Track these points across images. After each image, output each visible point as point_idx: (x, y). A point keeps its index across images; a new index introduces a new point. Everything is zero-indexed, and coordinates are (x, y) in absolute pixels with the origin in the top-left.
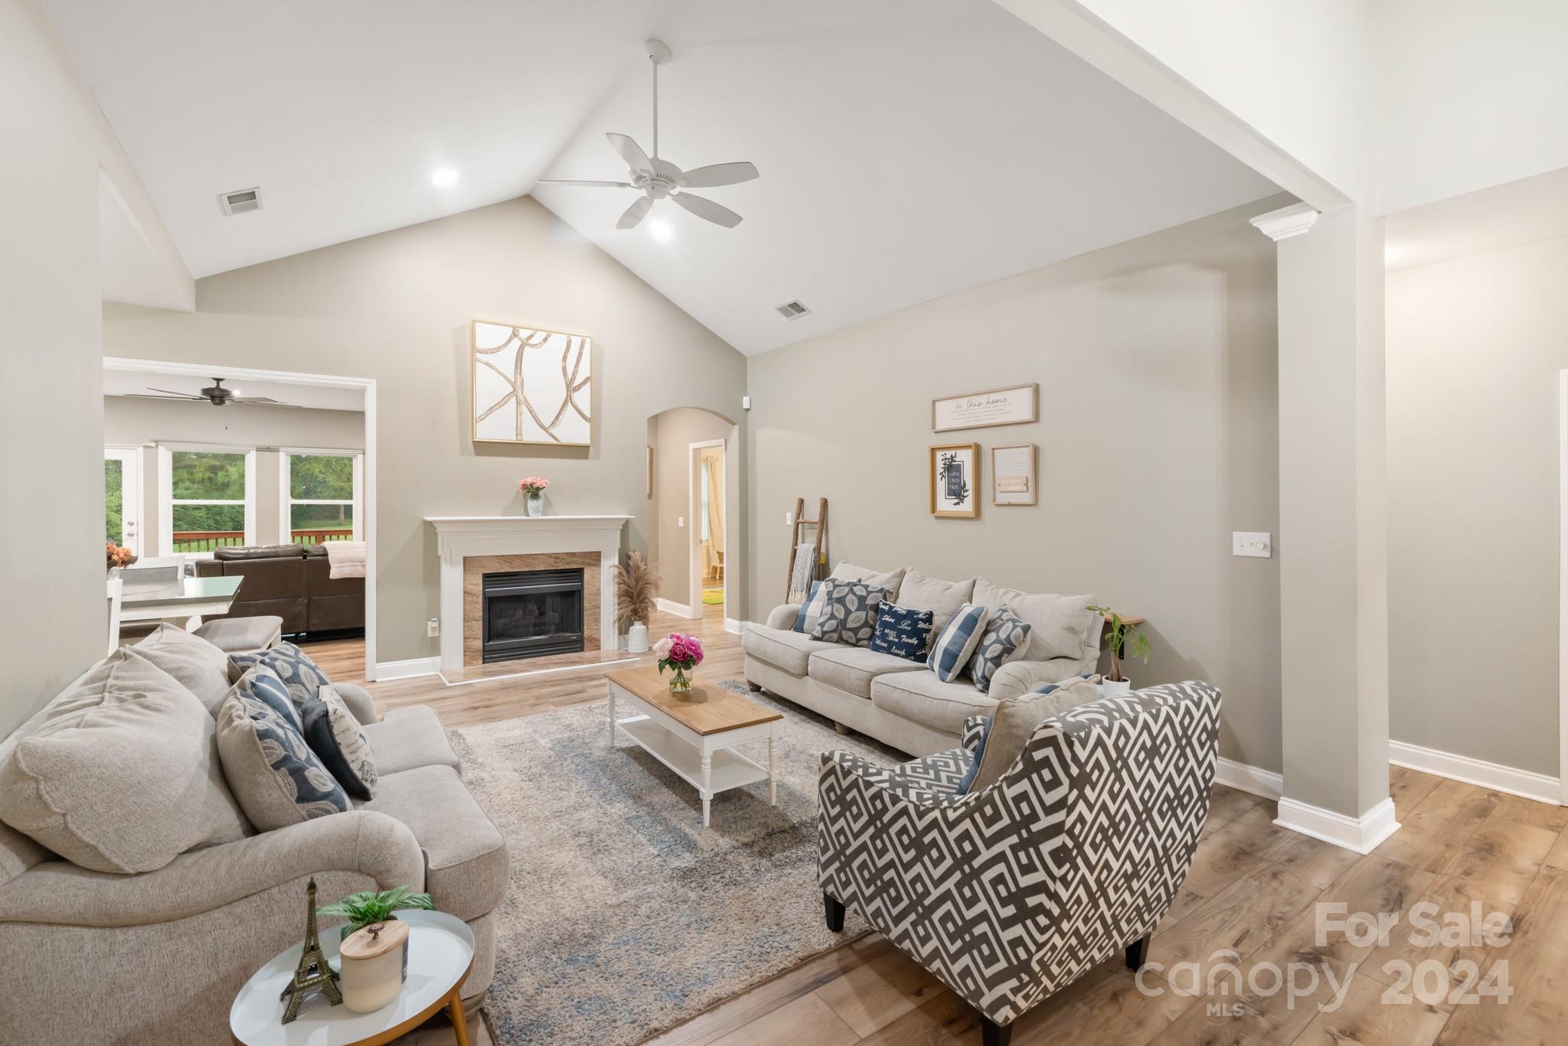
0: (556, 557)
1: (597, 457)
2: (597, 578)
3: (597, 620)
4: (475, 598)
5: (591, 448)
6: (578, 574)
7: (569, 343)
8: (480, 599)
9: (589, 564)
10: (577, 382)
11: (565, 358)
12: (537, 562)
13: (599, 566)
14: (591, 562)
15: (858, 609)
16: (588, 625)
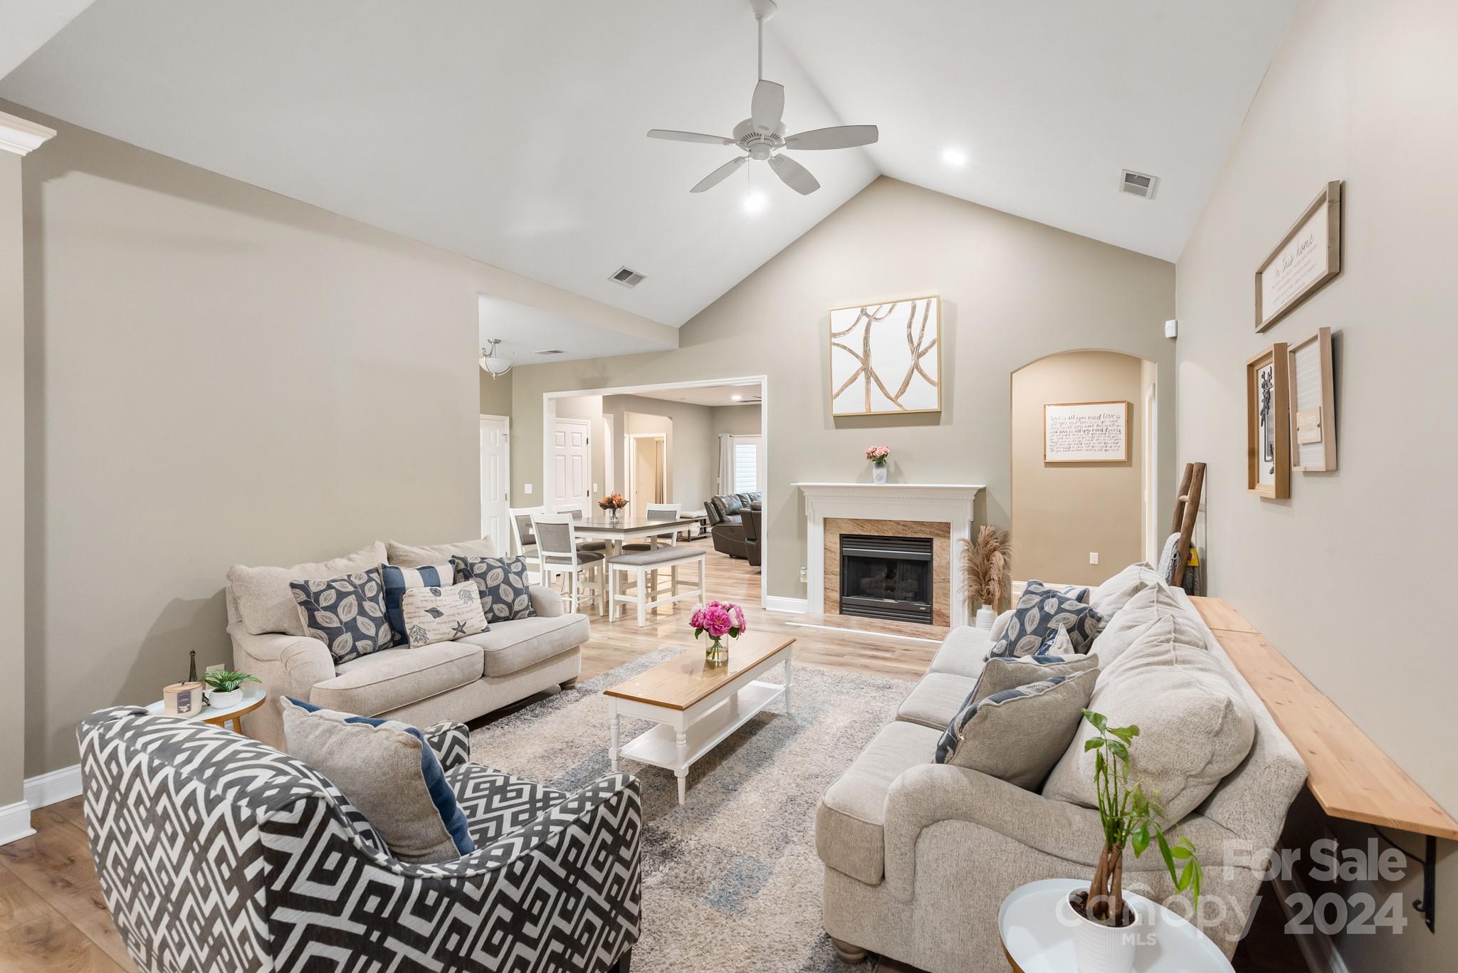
0: (905, 524)
1: (950, 422)
2: (946, 549)
3: (946, 595)
4: (833, 555)
5: (943, 414)
6: (927, 543)
7: (914, 308)
8: (838, 557)
9: (938, 535)
10: (922, 349)
11: (910, 326)
12: (886, 528)
13: (949, 538)
14: (941, 533)
15: (1034, 633)
16: (936, 598)
